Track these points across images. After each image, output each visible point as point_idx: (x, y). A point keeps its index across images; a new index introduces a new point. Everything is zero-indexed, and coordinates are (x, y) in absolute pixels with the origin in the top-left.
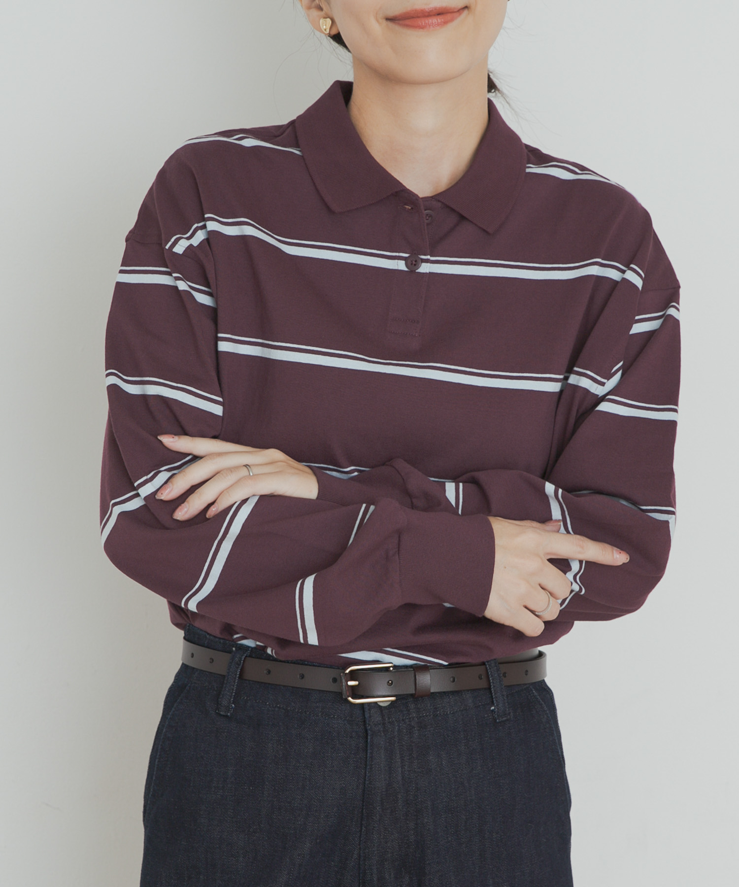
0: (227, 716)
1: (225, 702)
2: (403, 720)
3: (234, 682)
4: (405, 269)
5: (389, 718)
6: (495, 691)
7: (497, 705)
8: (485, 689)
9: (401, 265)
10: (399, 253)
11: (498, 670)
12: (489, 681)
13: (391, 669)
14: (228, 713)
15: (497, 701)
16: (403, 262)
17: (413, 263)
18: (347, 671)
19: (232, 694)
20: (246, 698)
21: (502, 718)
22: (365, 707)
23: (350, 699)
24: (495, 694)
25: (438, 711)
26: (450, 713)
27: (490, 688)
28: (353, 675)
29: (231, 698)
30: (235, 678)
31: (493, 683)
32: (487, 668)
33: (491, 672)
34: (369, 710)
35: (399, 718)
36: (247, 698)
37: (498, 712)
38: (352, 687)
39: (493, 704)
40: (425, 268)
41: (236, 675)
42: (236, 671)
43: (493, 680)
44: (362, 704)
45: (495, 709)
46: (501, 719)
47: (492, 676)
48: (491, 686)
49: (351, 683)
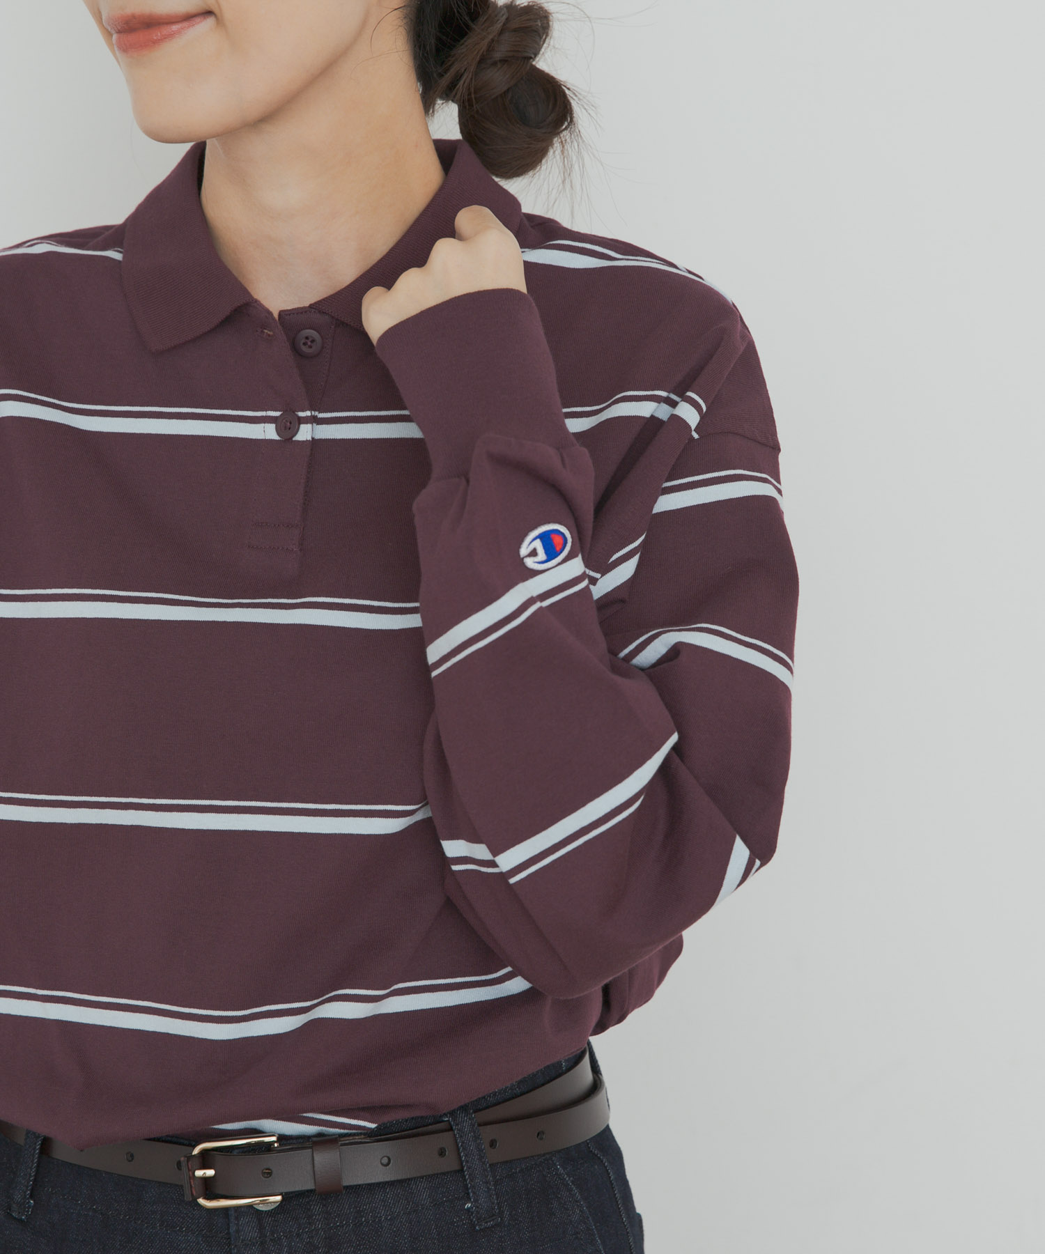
0: (20, 1221)
1: (18, 1197)
2: (298, 1235)
3: (32, 1161)
4: (276, 437)
5: (272, 1234)
6: (470, 1175)
7: (476, 1201)
8: (456, 1172)
9: (268, 432)
10: (266, 411)
11: (476, 1138)
12: (460, 1158)
13: (276, 1145)
14: (23, 1215)
15: (474, 1193)
16: (272, 426)
17: (288, 426)
18: (196, 1151)
19: (28, 1183)
20: (50, 1190)
21: (487, 1222)
22: (230, 1212)
23: (201, 1201)
24: (471, 1181)
25: (362, 1217)
26: (386, 1219)
27: (462, 1171)
28: (206, 1159)
29: (27, 1190)
30: (33, 1156)
31: (467, 1162)
32: (455, 1135)
33: (463, 1143)
34: (237, 1218)
35: (290, 1232)
36: (52, 1191)
37: (478, 1212)
38: (205, 1180)
39: (469, 1200)
40: (305, 433)
41: (34, 1149)
42: (35, 1144)
43: (466, 1156)
44: (226, 1210)
45: (472, 1208)
46: (484, 1225)
47: (464, 1149)
48: (463, 1167)
49: (199, 1173)
